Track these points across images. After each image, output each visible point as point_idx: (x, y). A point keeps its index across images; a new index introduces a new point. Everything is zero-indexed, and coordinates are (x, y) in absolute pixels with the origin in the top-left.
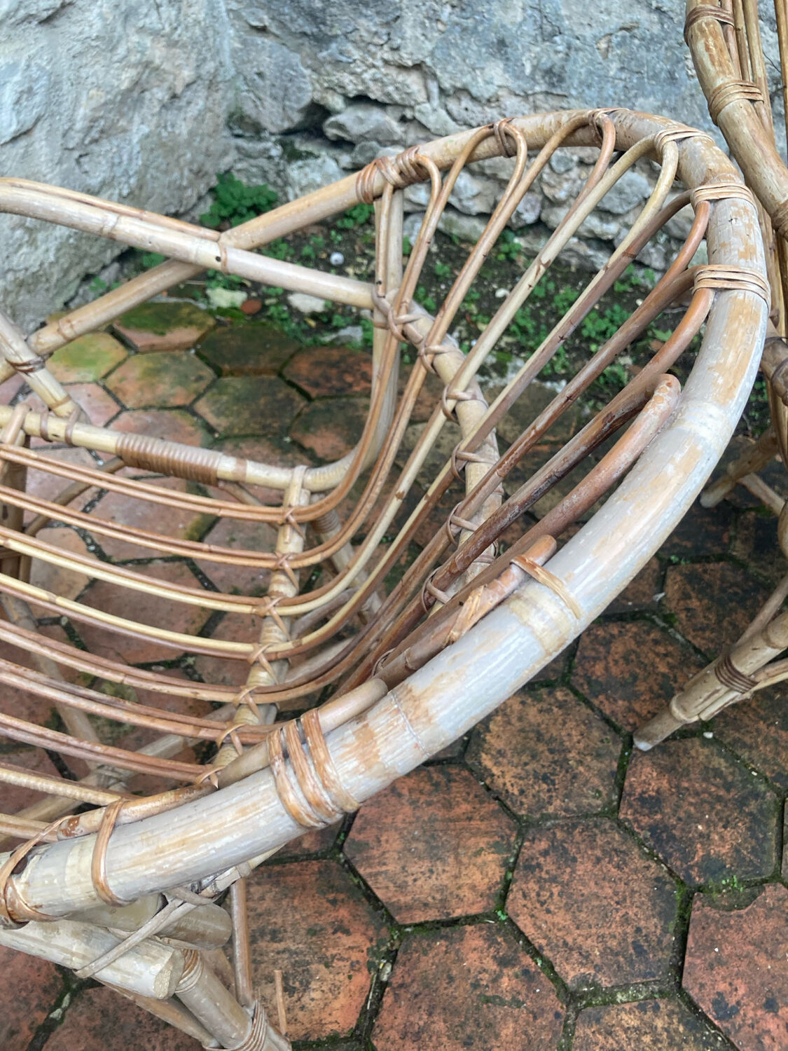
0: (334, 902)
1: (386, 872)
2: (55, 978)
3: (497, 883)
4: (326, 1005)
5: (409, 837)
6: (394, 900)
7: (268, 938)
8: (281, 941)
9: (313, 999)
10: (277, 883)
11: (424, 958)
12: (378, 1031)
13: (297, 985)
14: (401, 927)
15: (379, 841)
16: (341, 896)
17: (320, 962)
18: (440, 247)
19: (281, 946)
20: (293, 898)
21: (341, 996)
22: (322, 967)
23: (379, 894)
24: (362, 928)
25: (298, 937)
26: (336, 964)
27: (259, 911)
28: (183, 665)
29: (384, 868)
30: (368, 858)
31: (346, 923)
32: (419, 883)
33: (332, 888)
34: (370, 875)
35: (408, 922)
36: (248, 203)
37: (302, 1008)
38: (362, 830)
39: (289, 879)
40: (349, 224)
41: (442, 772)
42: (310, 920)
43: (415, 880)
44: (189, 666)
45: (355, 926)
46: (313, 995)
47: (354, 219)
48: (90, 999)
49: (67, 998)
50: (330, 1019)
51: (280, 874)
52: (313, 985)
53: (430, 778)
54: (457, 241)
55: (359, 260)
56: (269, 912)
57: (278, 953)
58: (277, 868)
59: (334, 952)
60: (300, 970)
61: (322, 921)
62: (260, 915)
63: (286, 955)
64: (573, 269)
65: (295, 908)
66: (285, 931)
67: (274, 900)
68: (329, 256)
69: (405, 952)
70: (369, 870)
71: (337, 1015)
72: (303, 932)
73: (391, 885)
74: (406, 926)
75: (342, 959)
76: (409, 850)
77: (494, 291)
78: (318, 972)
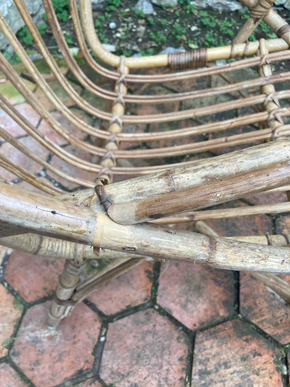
0: (247, 341)
1: (265, 319)
5: (269, 299)
6: (275, 333)
7: (223, 367)
8: (230, 367)
10: (216, 338)
15: (256, 304)
16: (249, 337)
17: (253, 374)
18: (157, 12)
19: (231, 370)
20: (227, 343)
22: (255, 376)
23: (267, 331)
24: (266, 351)
25: (238, 363)
26: (262, 373)
27: (213, 354)
29: (264, 318)
30: (254, 314)
31: (257, 350)
32: (284, 321)
33: (242, 333)
34: (259, 323)
35: (286, 342)
36: (62, 5)
38: (245, 301)
39: (221, 333)
40: (112, 8)
42: (240, 353)
43: (281, 320)
45: (262, 351)
47: (114, 5)
51: (215, 332)
54: (164, 8)
55: (123, 24)
56: (218, 354)
57: (232, 374)
58: (212, 329)
59: (258, 366)
60: (246, 380)
61: (246, 352)
62: (214, 356)
63: (235, 375)
64: (220, 13)
65: (230, 349)
66: (230, 362)
67: (218, 346)
68: (108, 25)
70: (257, 320)
72: (239, 360)
73: (271, 326)
74: (286, 345)
75: (263, 370)
76: (272, 306)
77: (190, 29)
78: (255, 379)
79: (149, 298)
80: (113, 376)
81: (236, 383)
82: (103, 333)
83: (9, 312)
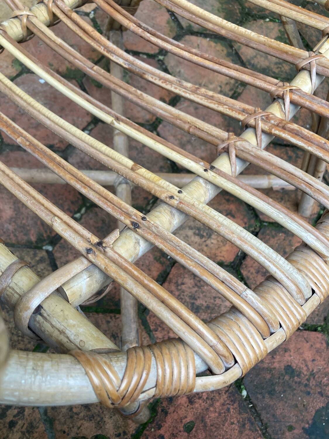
2: (78, 198)
3: (315, 214)
4: (219, 247)
9: (212, 243)
11: (271, 239)
12: (244, 266)
13: (205, 234)
14: (261, 222)
21: (227, 245)
24: (242, 217)
28: (157, 59)
31: (233, 212)
37: (207, 246)
41: (293, 151)
44: (159, 60)
45: (238, 215)
46: (213, 241)
48: (96, 213)
49: (83, 210)
50: (220, 254)
52: (213, 236)
53: (287, 153)
69: (263, 234)
71: (224, 253)
74: (264, 222)
79: (151, 122)
80: (80, 164)
81: (197, 226)
82: (90, 128)
83: (5, 67)
